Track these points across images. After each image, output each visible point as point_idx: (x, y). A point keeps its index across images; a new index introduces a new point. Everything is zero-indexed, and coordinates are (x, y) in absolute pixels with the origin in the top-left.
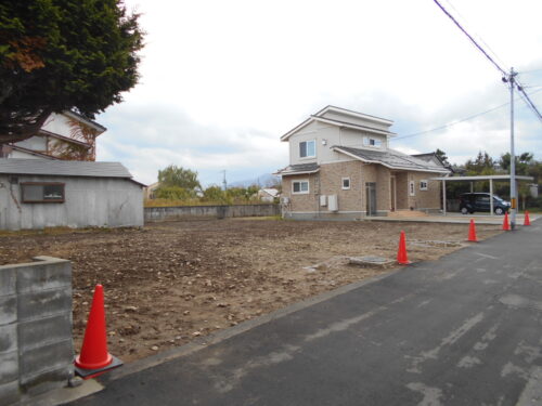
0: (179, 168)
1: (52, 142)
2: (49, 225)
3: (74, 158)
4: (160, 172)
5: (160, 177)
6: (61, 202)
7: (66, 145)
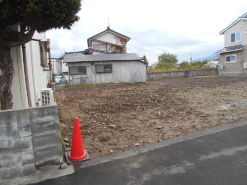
0: (168, 54)
1: (109, 46)
2: (107, 82)
3: (117, 53)
4: (159, 57)
5: (159, 59)
6: (111, 72)
7: (114, 48)
